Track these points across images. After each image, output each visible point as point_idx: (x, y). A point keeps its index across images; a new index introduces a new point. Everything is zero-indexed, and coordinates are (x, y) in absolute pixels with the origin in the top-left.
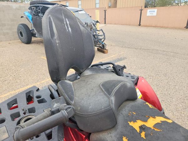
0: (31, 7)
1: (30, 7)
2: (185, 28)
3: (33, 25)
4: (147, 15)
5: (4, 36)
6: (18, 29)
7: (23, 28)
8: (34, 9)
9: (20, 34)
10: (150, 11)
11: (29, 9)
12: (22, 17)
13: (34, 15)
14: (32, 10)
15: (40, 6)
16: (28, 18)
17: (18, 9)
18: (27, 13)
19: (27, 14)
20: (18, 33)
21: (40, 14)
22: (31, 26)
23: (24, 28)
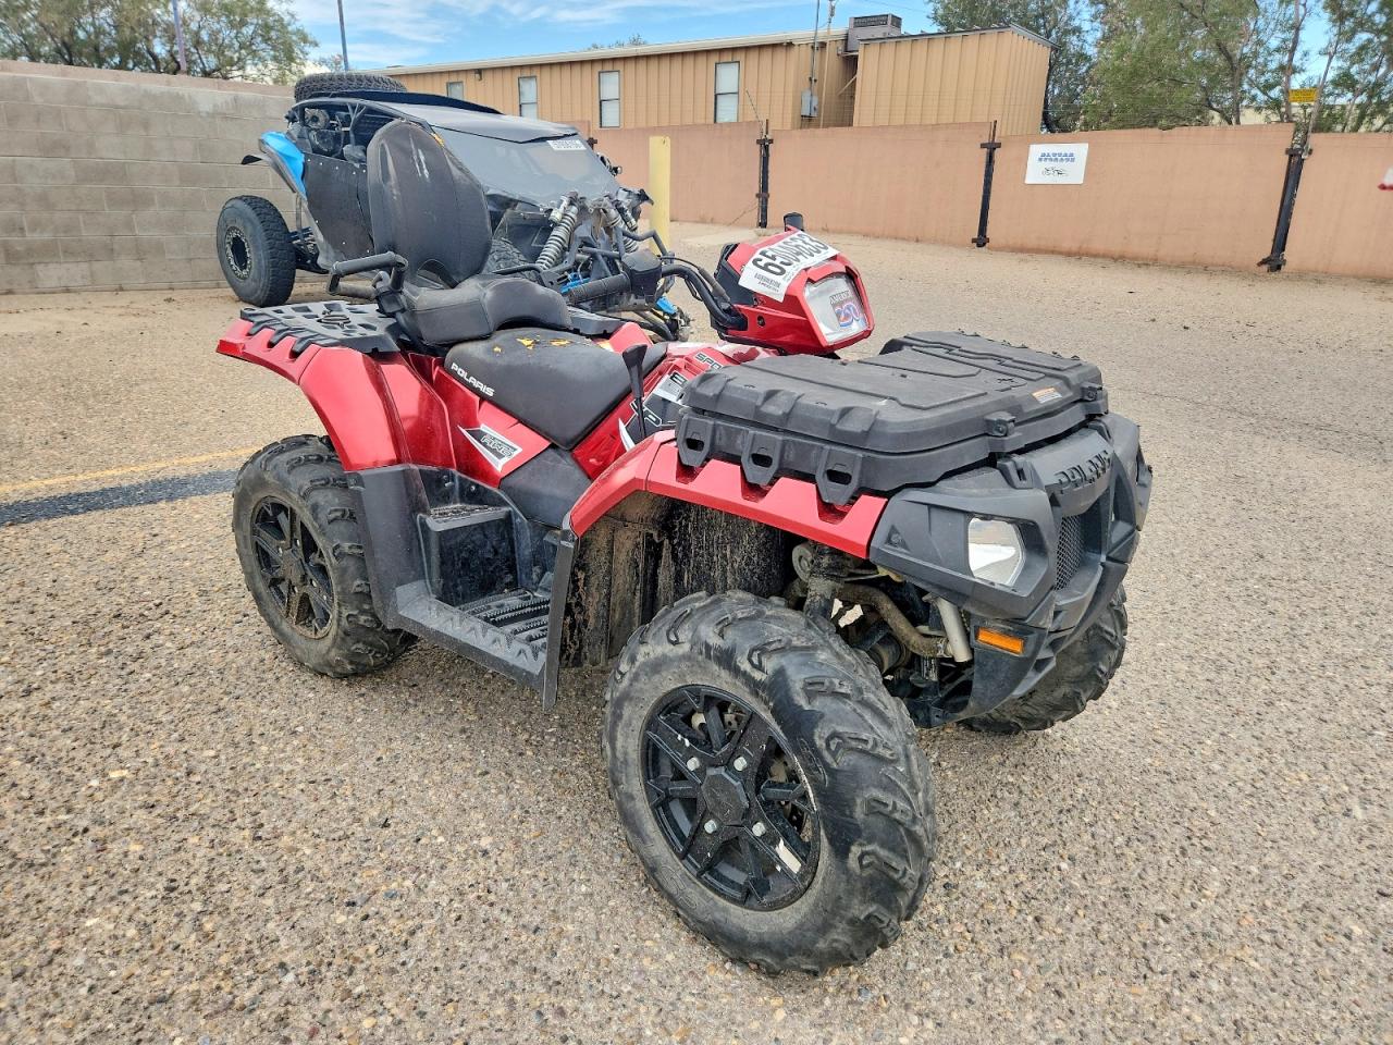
0: (302, 109)
1: (295, 109)
2: (1265, 267)
3: (305, 205)
4: (1028, 181)
5: (139, 263)
6: (224, 226)
7: (250, 220)
8: (315, 119)
9: (229, 251)
10: (1044, 157)
11: (292, 119)
12: (249, 160)
13: (317, 150)
14: (304, 124)
15: (354, 108)
16: (286, 167)
17: (225, 117)
18: (279, 141)
19: (277, 144)
20: (220, 248)
21: (347, 149)
22: (294, 210)
23: (257, 221)
